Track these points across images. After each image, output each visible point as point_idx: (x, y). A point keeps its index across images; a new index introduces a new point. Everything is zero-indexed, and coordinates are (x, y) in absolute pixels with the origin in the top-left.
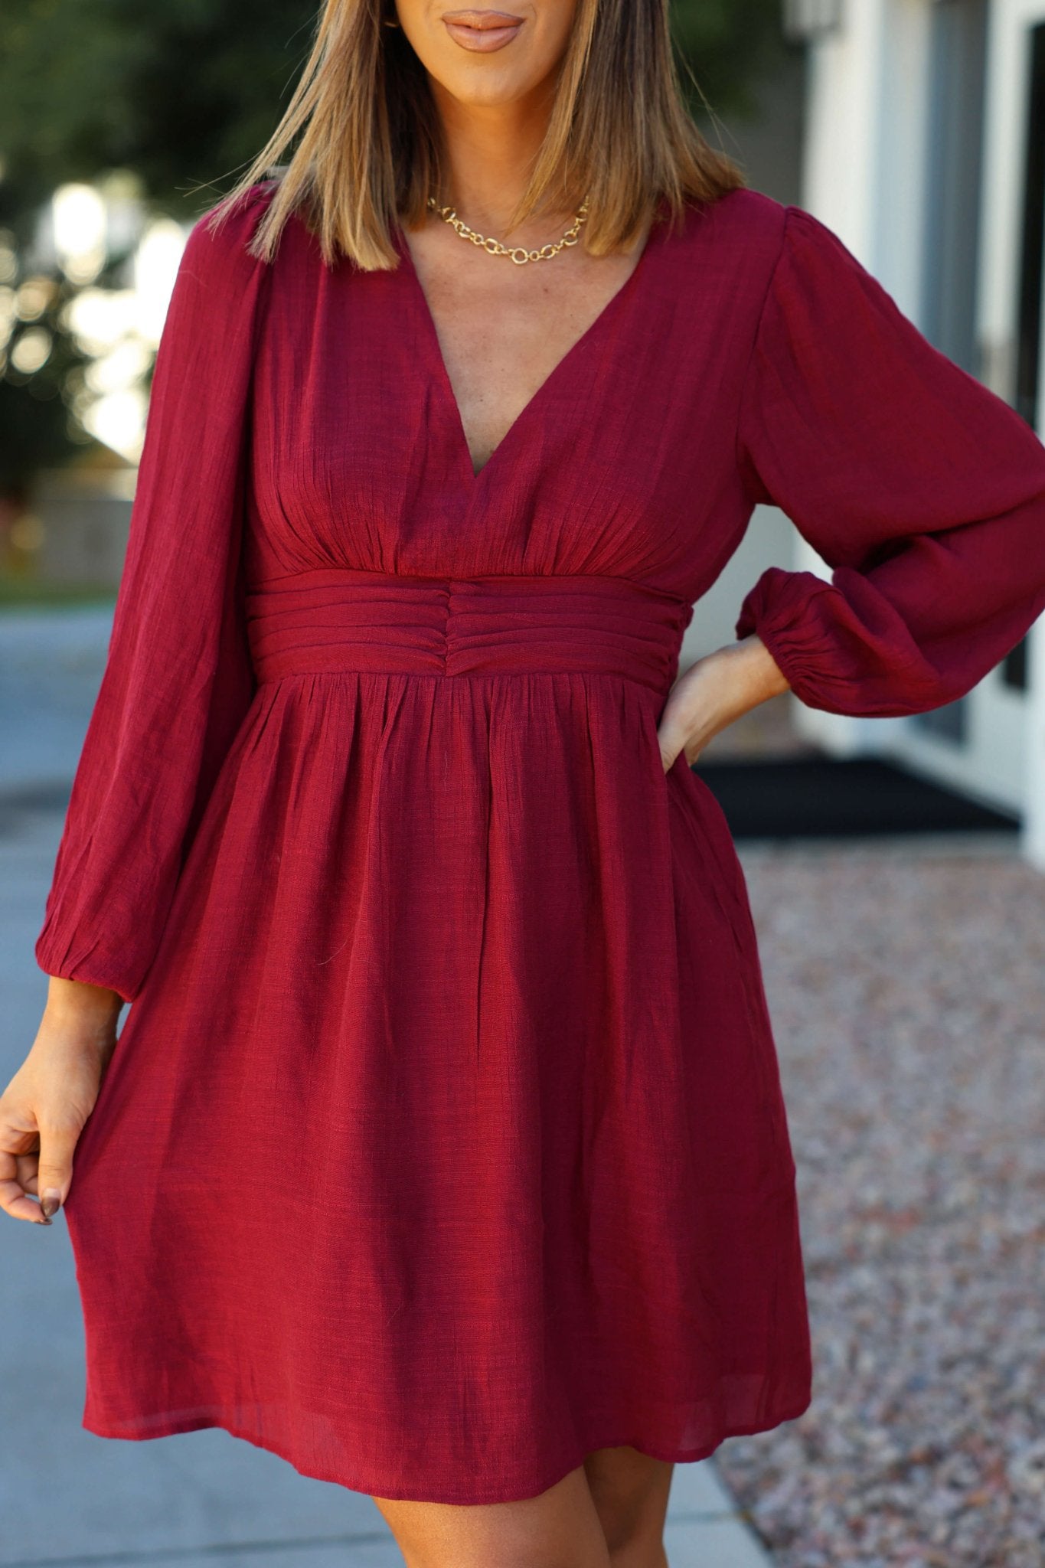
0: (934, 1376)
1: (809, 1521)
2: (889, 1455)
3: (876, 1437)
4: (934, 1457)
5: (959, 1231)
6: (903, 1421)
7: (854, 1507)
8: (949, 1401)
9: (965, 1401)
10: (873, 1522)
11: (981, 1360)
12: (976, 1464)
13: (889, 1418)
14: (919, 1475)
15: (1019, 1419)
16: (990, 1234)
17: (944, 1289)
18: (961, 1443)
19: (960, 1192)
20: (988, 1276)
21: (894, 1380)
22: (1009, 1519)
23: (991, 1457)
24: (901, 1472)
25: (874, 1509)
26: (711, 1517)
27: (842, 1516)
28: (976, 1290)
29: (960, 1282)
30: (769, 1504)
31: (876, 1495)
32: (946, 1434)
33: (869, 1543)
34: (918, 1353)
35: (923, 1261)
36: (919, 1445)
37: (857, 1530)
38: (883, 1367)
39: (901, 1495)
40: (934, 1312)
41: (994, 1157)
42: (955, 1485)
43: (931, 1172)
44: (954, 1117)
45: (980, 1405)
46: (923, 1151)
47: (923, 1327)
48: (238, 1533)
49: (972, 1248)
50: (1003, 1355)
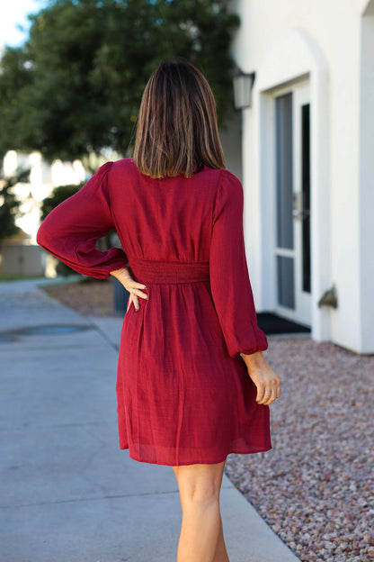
0: (284, 458)
1: (252, 488)
2: (272, 474)
3: (269, 470)
4: (283, 475)
5: (292, 427)
6: (275, 468)
7: (263, 485)
8: (289, 463)
9: (292, 463)
10: (268, 487)
11: (296, 455)
12: (294, 476)
13: (272, 467)
14: (280, 478)
15: (305, 466)
16: (299, 428)
17: (287, 440)
18: (289, 472)
19: (291, 418)
20: (298, 437)
21: (273, 459)
22: (302, 486)
23: (297, 474)
24: (275, 477)
25: (269, 485)
26: (229, 488)
27: (260, 486)
28: (295, 440)
29: (291, 438)
30: (242, 486)
31: (268, 483)
32: (287, 470)
33: (267, 492)
34: (280, 454)
35: (281, 435)
36: (280, 472)
37: (264, 489)
38: (270, 457)
39: (275, 482)
40: (284, 445)
41: (300, 411)
42: (288, 480)
43: (284, 415)
44: (290, 402)
45: (296, 464)
46: (282, 410)
47: (281, 448)
48: (111, 494)
49: (294, 431)
50: (302, 453)
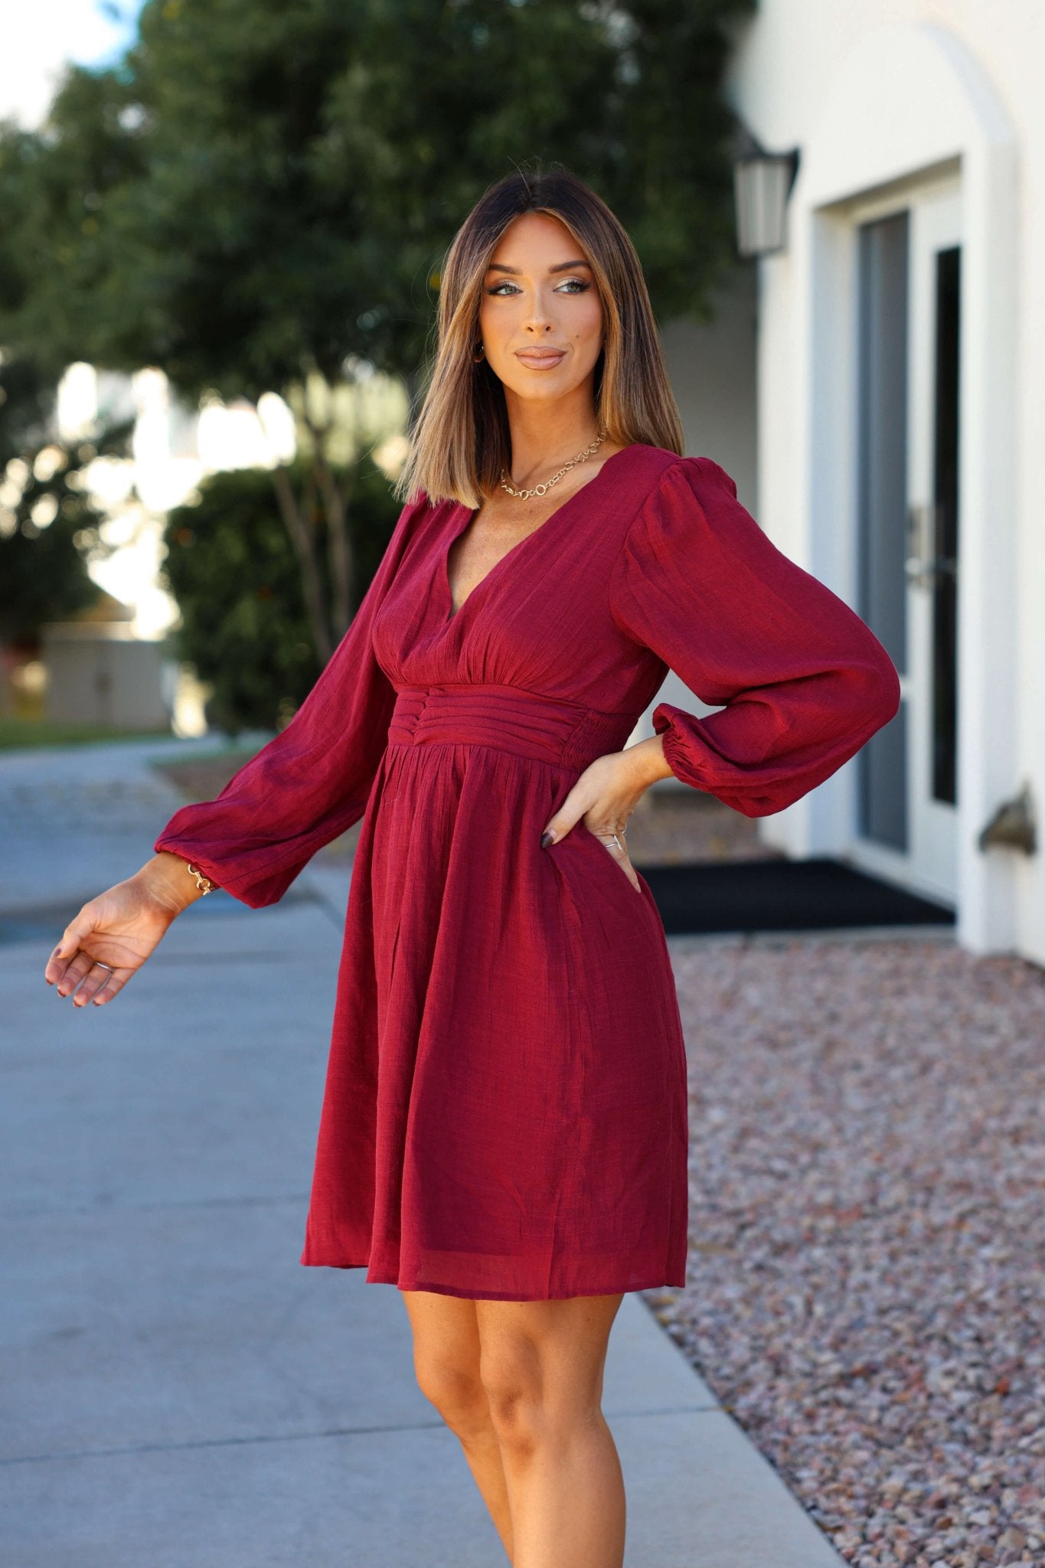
0: (871, 1319)
1: (772, 1410)
2: (836, 1368)
3: (826, 1357)
4: (869, 1371)
5: (895, 1221)
6: (845, 1349)
7: (808, 1402)
8: (885, 1334)
9: (896, 1334)
10: (824, 1411)
11: (909, 1308)
12: (903, 1377)
13: (835, 1347)
14: (859, 1382)
15: (935, 1345)
16: (916, 1224)
17: (883, 1262)
18: (889, 1363)
19: (894, 1193)
20: (914, 1253)
21: (840, 1321)
22: (925, 1409)
23: (911, 1370)
24: (845, 1379)
25: (825, 1404)
26: (703, 1409)
27: (799, 1408)
28: (906, 1261)
29: (893, 1256)
30: (742, 1404)
31: (824, 1395)
32: (880, 1356)
33: (819, 1425)
34: (860, 1304)
35: (866, 1243)
36: (857, 1363)
37: (810, 1417)
38: (831, 1314)
39: (844, 1394)
40: (873, 1276)
41: (922, 1170)
42: (885, 1390)
43: (873, 1180)
44: (892, 1142)
45: (906, 1337)
46: (868, 1165)
47: (865, 1286)
49: (903, 1233)
50: (926, 1304)
